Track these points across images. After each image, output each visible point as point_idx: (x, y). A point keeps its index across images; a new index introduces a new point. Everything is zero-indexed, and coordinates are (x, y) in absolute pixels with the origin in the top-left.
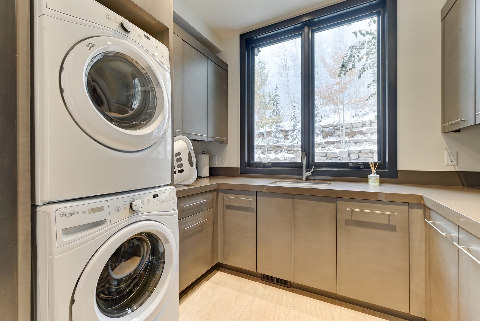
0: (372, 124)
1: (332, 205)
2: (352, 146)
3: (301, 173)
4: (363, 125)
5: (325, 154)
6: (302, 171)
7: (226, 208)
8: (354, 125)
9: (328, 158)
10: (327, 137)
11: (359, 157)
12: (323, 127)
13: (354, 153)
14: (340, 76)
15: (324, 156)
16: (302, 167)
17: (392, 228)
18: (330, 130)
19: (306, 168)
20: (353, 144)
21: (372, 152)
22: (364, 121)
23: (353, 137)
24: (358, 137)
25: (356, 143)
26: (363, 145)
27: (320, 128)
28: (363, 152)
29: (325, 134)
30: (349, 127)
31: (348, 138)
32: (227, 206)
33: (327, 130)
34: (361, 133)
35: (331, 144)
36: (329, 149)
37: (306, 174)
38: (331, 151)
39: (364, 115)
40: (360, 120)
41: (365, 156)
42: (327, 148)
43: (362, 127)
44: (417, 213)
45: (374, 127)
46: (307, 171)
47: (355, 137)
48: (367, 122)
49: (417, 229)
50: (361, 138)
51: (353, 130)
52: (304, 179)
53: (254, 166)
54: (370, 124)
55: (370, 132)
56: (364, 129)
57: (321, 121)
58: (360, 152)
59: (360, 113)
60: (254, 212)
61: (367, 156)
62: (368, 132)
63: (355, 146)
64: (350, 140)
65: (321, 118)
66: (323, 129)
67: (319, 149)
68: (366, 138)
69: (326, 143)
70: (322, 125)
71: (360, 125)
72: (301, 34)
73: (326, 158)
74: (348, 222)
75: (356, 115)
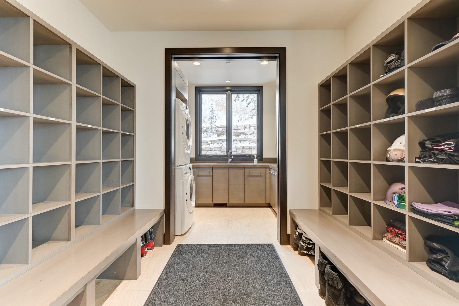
0: (251, 127)
1: (243, 170)
2: (238, 143)
3: (227, 160)
4: (245, 128)
5: (220, 149)
6: (228, 159)
7: (197, 177)
8: (239, 127)
9: (222, 152)
10: (220, 135)
11: (243, 152)
12: (217, 127)
13: (240, 149)
14: (236, 101)
15: (219, 151)
16: (228, 157)
17: (261, 176)
18: (223, 130)
19: (230, 157)
20: (239, 142)
21: (251, 148)
22: (246, 124)
23: (238, 136)
24: (242, 137)
25: (240, 141)
26: (245, 143)
27: (215, 128)
28: (245, 148)
29: (219, 133)
30: (236, 128)
31: (235, 137)
32: (197, 175)
33: (220, 129)
34: (244, 133)
35: (224, 142)
36: (222, 145)
37: (230, 160)
38: (224, 146)
39: (246, 120)
40: (243, 124)
41: (247, 151)
42: (221, 145)
43: (244, 129)
44: (268, 170)
45: (252, 130)
46: (230, 159)
47: (239, 136)
48: (247, 126)
49: (268, 176)
50: (244, 138)
51: (239, 131)
52: (229, 162)
53: (202, 157)
54: (249, 127)
55: (249, 133)
56: (246, 131)
57: (216, 122)
58: (243, 147)
59: (243, 119)
60: (211, 177)
61: (248, 151)
62: (248, 133)
63: (240, 144)
64: (237, 139)
65: (215, 119)
66: (218, 128)
67: (215, 145)
68: (247, 138)
69: (220, 140)
70: (217, 126)
71: (243, 128)
72: (227, 94)
73: (220, 152)
74: (248, 176)
75: (241, 120)
